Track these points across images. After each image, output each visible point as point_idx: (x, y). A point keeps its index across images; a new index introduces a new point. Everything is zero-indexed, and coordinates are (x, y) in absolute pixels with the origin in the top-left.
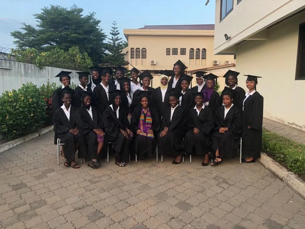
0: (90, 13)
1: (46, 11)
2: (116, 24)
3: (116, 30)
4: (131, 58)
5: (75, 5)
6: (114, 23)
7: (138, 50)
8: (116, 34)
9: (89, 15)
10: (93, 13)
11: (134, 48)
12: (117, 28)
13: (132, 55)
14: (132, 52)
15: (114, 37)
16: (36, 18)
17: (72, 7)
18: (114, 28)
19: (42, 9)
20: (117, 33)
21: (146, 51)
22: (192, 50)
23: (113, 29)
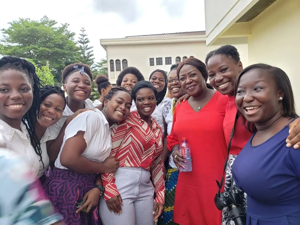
0: (63, 25)
1: (15, 25)
2: (84, 30)
3: (85, 38)
4: (111, 71)
5: (45, 17)
6: (82, 30)
7: (118, 62)
8: (86, 43)
9: (61, 26)
10: (66, 24)
11: (114, 60)
12: (85, 35)
13: (112, 68)
14: (112, 64)
15: (82, 45)
16: (4, 33)
17: (42, 19)
18: (84, 36)
19: (9, 23)
20: (85, 41)
21: (127, 63)
22: (179, 59)
23: (81, 37)
